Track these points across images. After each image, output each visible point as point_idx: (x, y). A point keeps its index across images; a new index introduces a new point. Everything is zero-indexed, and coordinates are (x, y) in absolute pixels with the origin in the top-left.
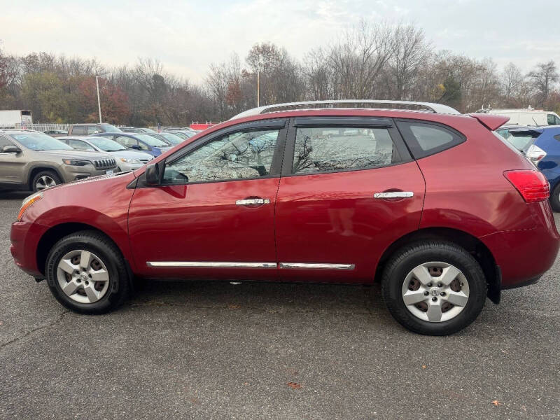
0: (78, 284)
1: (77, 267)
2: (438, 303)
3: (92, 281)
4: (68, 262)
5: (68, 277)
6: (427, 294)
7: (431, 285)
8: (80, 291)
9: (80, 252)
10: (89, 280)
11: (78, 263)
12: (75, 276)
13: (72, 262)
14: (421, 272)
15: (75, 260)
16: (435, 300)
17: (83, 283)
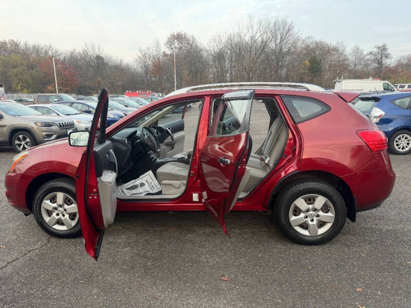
0: (57, 217)
1: (55, 205)
2: (315, 222)
3: (67, 214)
4: (48, 202)
5: (49, 213)
6: (306, 217)
7: (308, 210)
8: (60, 222)
9: (56, 194)
10: (65, 213)
11: (56, 202)
12: (54, 212)
13: (51, 202)
14: (300, 203)
15: (53, 200)
16: (312, 220)
17: (61, 216)
